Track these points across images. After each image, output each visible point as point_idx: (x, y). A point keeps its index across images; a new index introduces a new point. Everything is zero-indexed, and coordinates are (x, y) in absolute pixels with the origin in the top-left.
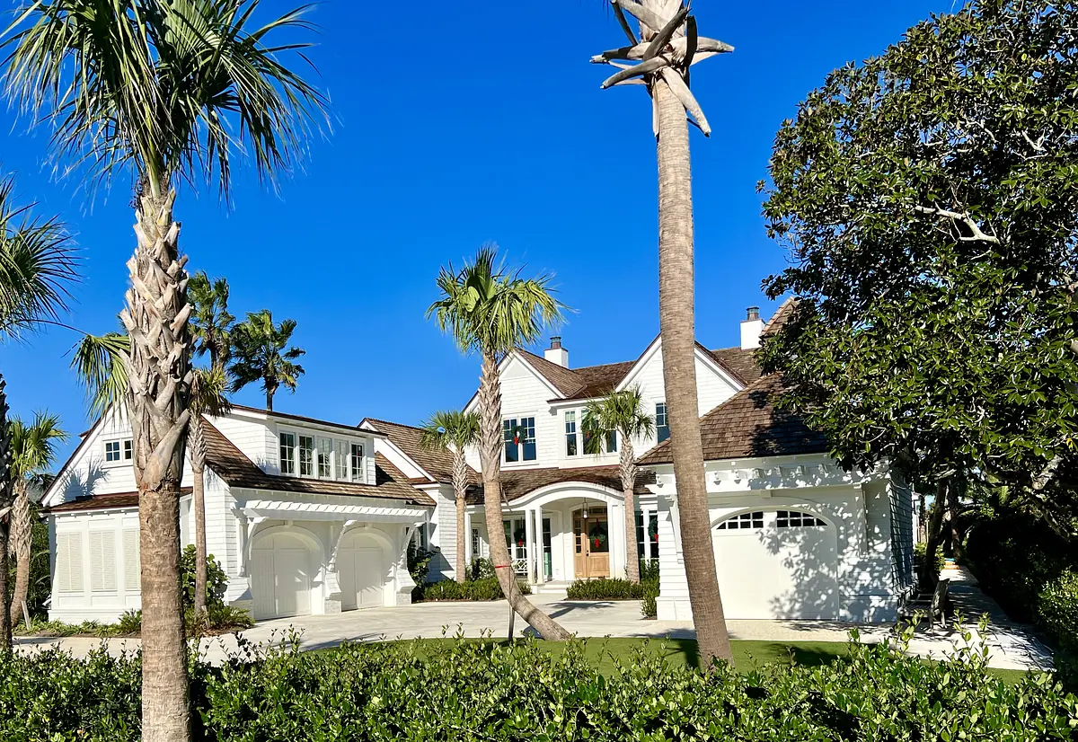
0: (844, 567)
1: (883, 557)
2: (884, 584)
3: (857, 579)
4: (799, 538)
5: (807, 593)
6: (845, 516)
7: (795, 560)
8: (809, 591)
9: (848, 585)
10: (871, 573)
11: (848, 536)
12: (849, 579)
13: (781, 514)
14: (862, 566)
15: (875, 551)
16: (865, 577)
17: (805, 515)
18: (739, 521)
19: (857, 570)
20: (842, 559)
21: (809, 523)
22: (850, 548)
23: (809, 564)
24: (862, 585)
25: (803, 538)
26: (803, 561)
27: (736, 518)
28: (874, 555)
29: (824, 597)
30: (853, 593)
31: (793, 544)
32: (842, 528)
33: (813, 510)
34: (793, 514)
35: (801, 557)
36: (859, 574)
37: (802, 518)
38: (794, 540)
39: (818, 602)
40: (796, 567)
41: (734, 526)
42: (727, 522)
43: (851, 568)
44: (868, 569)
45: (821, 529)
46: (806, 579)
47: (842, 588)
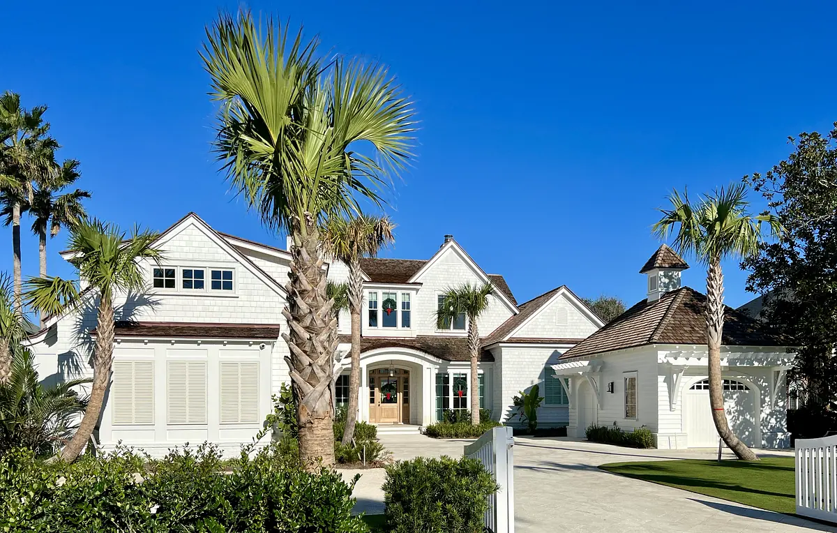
0: (763, 415)
1: (782, 410)
2: (782, 425)
3: (769, 422)
4: (735, 396)
5: (738, 431)
6: (764, 384)
7: (732, 410)
8: (739, 429)
9: (765, 426)
10: (776, 419)
11: (765, 396)
12: (765, 423)
13: (726, 381)
14: (771, 414)
15: (778, 406)
16: (773, 421)
17: (739, 383)
18: (702, 384)
19: (769, 417)
20: (762, 411)
21: (741, 388)
22: (766, 404)
23: (740, 413)
24: (771, 426)
25: (737, 397)
26: (736, 411)
27: (701, 383)
28: (778, 408)
29: (747, 433)
30: (767, 431)
31: (731, 400)
32: (763, 392)
33: (748, 380)
34: (733, 382)
35: (736, 408)
36: (770, 419)
37: (737, 385)
38: (732, 398)
39: (744, 436)
40: (733, 414)
41: (699, 387)
42: (696, 385)
43: (766, 416)
44: (775, 417)
45: (747, 392)
46: (738, 422)
47: (762, 427)
